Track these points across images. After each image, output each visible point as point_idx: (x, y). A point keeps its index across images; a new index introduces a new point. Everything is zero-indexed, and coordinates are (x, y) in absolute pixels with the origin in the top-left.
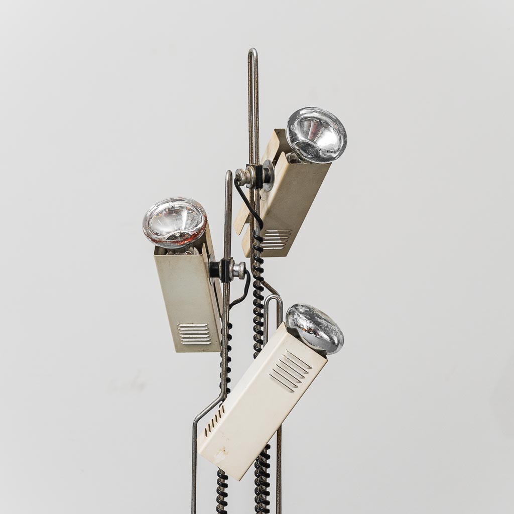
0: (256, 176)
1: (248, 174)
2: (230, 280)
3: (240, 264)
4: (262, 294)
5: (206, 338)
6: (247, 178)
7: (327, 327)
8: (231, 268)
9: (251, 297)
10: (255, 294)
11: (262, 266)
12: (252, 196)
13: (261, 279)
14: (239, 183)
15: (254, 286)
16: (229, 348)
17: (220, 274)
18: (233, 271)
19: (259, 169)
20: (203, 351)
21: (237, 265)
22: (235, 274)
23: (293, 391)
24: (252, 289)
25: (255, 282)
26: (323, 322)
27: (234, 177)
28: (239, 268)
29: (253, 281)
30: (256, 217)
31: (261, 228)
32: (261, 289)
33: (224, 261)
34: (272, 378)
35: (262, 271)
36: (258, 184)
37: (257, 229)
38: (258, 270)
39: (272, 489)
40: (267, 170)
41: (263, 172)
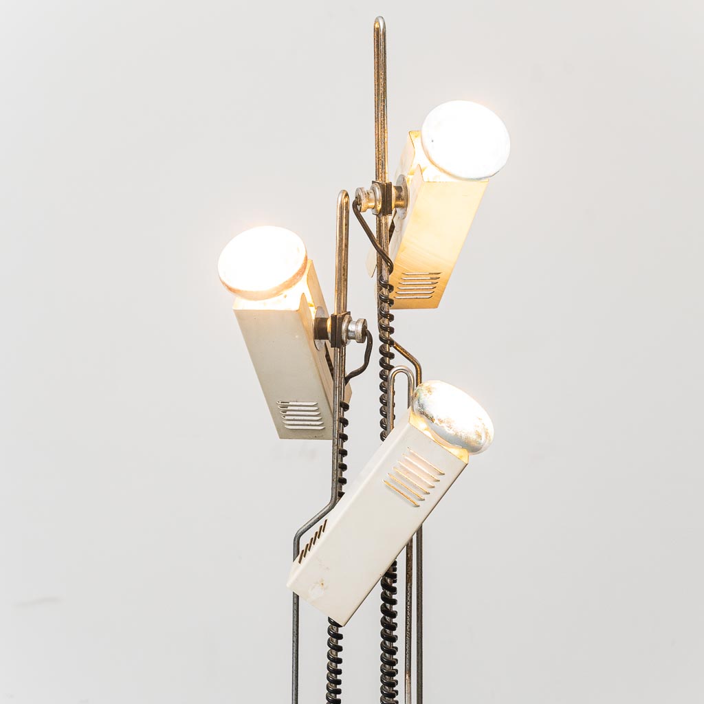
0: (382, 197)
1: (372, 196)
2: (344, 343)
3: (358, 321)
4: (392, 362)
5: (317, 421)
8: (344, 327)
9: (375, 367)
10: (382, 363)
11: (392, 324)
12: (379, 231)
13: (392, 343)
14: (358, 207)
15: (381, 352)
16: (344, 438)
17: (330, 336)
18: (348, 331)
19: (386, 189)
20: (316, 438)
21: (353, 323)
22: (351, 335)
23: (418, 506)
24: (376, 356)
25: (381, 347)
27: (352, 199)
28: (356, 328)
29: (377, 344)
30: (383, 256)
31: (391, 271)
32: (392, 356)
33: (334, 318)
34: (389, 487)
35: (392, 331)
36: (386, 209)
37: (385, 273)
38: (386, 330)
39: (400, 632)
40: (399, 189)
41: (394, 191)
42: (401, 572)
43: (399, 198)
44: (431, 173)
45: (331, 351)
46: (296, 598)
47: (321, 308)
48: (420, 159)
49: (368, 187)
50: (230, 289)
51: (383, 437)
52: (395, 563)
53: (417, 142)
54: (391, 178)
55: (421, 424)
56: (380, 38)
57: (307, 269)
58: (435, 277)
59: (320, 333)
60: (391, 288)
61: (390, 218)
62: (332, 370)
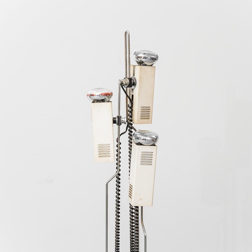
1: (126, 81)
2: (121, 124)
6: (126, 83)
7: (150, 135)
14: (122, 85)
17: (117, 122)
18: (122, 121)
19: (130, 79)
21: (123, 118)
23: (151, 164)
25: (129, 129)
26: (148, 134)
28: (125, 119)
33: (118, 117)
36: (130, 85)
38: (130, 124)
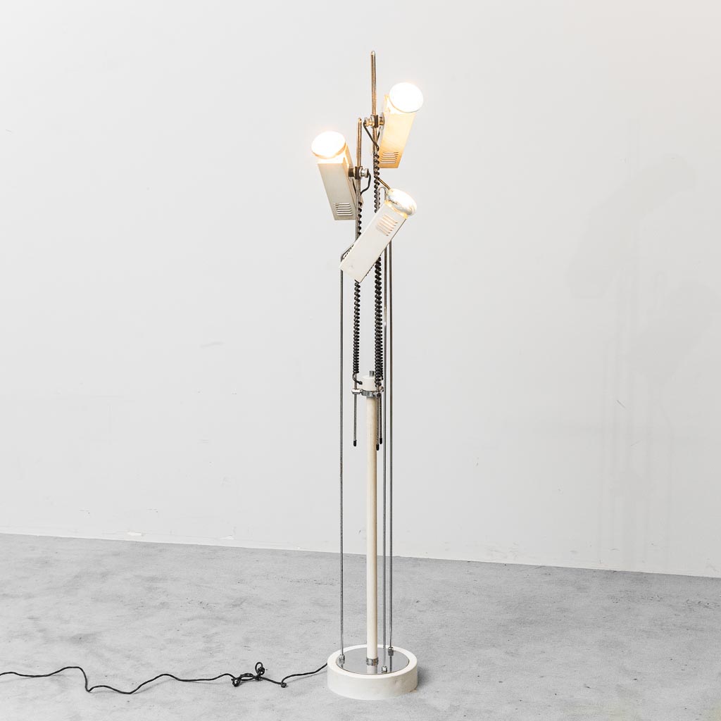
0: (375, 121)
1: (371, 120)
2: (360, 178)
3: (366, 169)
4: (379, 187)
5: (350, 212)
8: (360, 172)
9: (372, 188)
10: (375, 182)
11: (379, 171)
12: (374, 135)
13: (379, 179)
14: (365, 125)
16: (360, 216)
17: (354, 175)
19: (376, 118)
20: (349, 219)
22: (363, 175)
24: (372, 184)
27: (363, 122)
28: (365, 172)
29: (373, 179)
30: (375, 144)
31: (378, 150)
32: (379, 184)
33: (356, 168)
34: (377, 228)
35: (379, 174)
36: (376, 126)
37: (376, 151)
38: (376, 173)
39: (382, 290)
40: (381, 118)
41: (379, 119)
42: (382, 262)
43: (381, 121)
44: (393, 111)
45: (355, 181)
46: (342, 272)
47: (351, 165)
48: (389, 105)
49: (369, 117)
50: (316, 155)
51: (375, 211)
52: (380, 259)
53: (388, 100)
54: (378, 113)
55: (390, 205)
56: (373, 59)
57: (345, 148)
58: (396, 154)
59: (351, 174)
60: (378, 157)
61: (378, 129)
62: (355, 190)
